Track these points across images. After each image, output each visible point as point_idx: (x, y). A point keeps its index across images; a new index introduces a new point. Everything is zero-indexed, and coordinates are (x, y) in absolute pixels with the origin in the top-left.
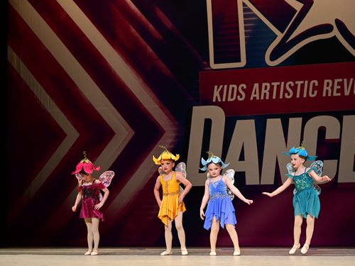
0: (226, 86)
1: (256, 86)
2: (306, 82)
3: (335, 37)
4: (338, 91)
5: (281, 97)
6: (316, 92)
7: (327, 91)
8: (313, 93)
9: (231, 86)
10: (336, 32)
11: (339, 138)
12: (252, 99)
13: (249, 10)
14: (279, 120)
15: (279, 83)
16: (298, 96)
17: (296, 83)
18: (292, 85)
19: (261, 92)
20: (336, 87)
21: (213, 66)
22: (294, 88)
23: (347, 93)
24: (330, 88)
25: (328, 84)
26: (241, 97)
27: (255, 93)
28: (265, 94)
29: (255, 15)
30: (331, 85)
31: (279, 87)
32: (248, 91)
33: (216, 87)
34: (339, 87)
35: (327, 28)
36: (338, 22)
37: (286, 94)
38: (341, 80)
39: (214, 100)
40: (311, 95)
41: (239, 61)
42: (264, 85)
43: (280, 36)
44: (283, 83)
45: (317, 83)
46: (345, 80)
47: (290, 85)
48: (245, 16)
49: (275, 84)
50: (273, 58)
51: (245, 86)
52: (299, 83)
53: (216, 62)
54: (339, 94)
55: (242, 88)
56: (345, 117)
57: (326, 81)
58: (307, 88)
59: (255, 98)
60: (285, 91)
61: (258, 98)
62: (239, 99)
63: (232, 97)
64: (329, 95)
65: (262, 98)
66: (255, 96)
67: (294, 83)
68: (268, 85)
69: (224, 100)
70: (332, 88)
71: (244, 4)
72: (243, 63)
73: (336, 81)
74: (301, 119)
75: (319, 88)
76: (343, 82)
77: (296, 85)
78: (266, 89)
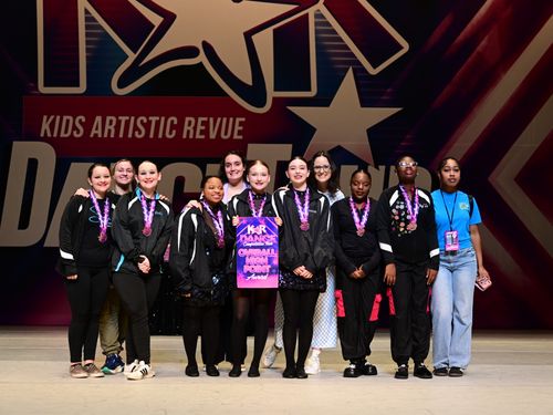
0: (58, 117)
1: (98, 119)
2: (163, 119)
3: (201, 65)
4: (202, 132)
5: (130, 136)
6: (174, 132)
7: (188, 131)
8: (171, 133)
9: (65, 118)
10: (202, 58)
12: (92, 136)
13: (94, 19)
15: (127, 118)
16: (151, 136)
17: (150, 118)
18: (145, 121)
19: (103, 127)
20: (200, 127)
21: (43, 89)
22: (147, 126)
23: (213, 136)
24: (192, 127)
25: (190, 123)
26: (78, 133)
27: (97, 129)
28: (110, 131)
29: (100, 27)
30: (193, 124)
31: (127, 123)
32: (88, 126)
33: (45, 117)
34: (203, 128)
35: (190, 52)
36: (206, 45)
37: (137, 133)
38: (205, 119)
39: (42, 135)
40: (168, 136)
41: (78, 85)
42: (108, 118)
43: (132, 57)
44: (133, 118)
45: (176, 121)
46: (211, 120)
47: (142, 121)
48: (87, 27)
49: (123, 119)
50: (121, 84)
51: (84, 120)
52: (154, 119)
53: (46, 85)
54: (203, 137)
55: (80, 120)
56: (209, 166)
57: (187, 119)
58: (164, 127)
59: (96, 135)
60: (136, 128)
61: (100, 136)
62: (76, 135)
63: (66, 132)
64: (191, 137)
65: (106, 136)
66: (96, 132)
67: (147, 118)
68: (114, 119)
69: (55, 135)
70: (195, 128)
71: (87, 12)
72: (82, 88)
73: (200, 119)
75: (179, 128)
76: (208, 121)
77: (150, 122)
78: (111, 124)
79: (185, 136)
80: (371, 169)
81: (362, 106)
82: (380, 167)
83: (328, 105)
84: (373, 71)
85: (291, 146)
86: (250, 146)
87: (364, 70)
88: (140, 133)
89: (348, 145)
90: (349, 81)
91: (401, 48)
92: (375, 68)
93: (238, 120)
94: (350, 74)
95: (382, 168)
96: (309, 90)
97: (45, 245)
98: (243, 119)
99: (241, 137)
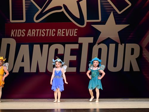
0: (17, 30)
1: (30, 30)
2: (51, 30)
3: (63, 12)
4: (64, 34)
5: (40, 36)
6: (54, 34)
7: (59, 34)
8: (53, 34)
9: (19, 30)
10: (63, 10)
11: (63, 53)
12: (28, 36)
14: (39, 45)
15: (39, 30)
16: (47, 35)
17: (47, 30)
18: (45, 31)
20: (63, 32)
21: (11, 21)
22: (46, 32)
23: (67, 35)
24: (60, 32)
25: (59, 31)
27: (29, 34)
28: (33, 34)
30: (60, 31)
31: (39, 31)
32: (26, 33)
33: (12, 30)
34: (64, 32)
35: (59, 8)
36: (64, 5)
37: (42, 35)
38: (65, 30)
39: (11, 36)
40: (52, 35)
41: (23, 20)
42: (33, 30)
43: (40, 10)
44: (41, 30)
45: (55, 30)
46: (67, 30)
47: (44, 31)
48: (26, 1)
49: (38, 30)
50: (37, 19)
51: (25, 30)
52: (48, 30)
53: (12, 20)
54: (64, 35)
55: (24, 31)
56: (66, 45)
57: (59, 30)
58: (51, 32)
59: (29, 36)
60: (42, 33)
61: (30, 36)
62: (22, 36)
63: (19, 35)
64: (60, 35)
65: (32, 36)
66: (29, 35)
67: (46, 30)
68: (35, 30)
69: (16, 36)
70: (61, 33)
72: (24, 20)
73: (63, 30)
74: (48, 45)
75: (56, 33)
76: (66, 30)
77: (46, 31)
78: (34, 32)
79: (58, 35)
80: (120, 45)
81: (116, 24)
82: (122, 44)
83: (105, 24)
84: (119, 13)
85: (93, 38)
86: (79, 38)
87: (117, 12)
88: (43, 35)
89: (112, 37)
90: (112, 16)
91: (129, 5)
92: (120, 11)
93: (75, 30)
94: (112, 14)
95: (123, 44)
96: (99, 19)
97: (13, 72)
98: (77, 29)
99: (76, 35)
